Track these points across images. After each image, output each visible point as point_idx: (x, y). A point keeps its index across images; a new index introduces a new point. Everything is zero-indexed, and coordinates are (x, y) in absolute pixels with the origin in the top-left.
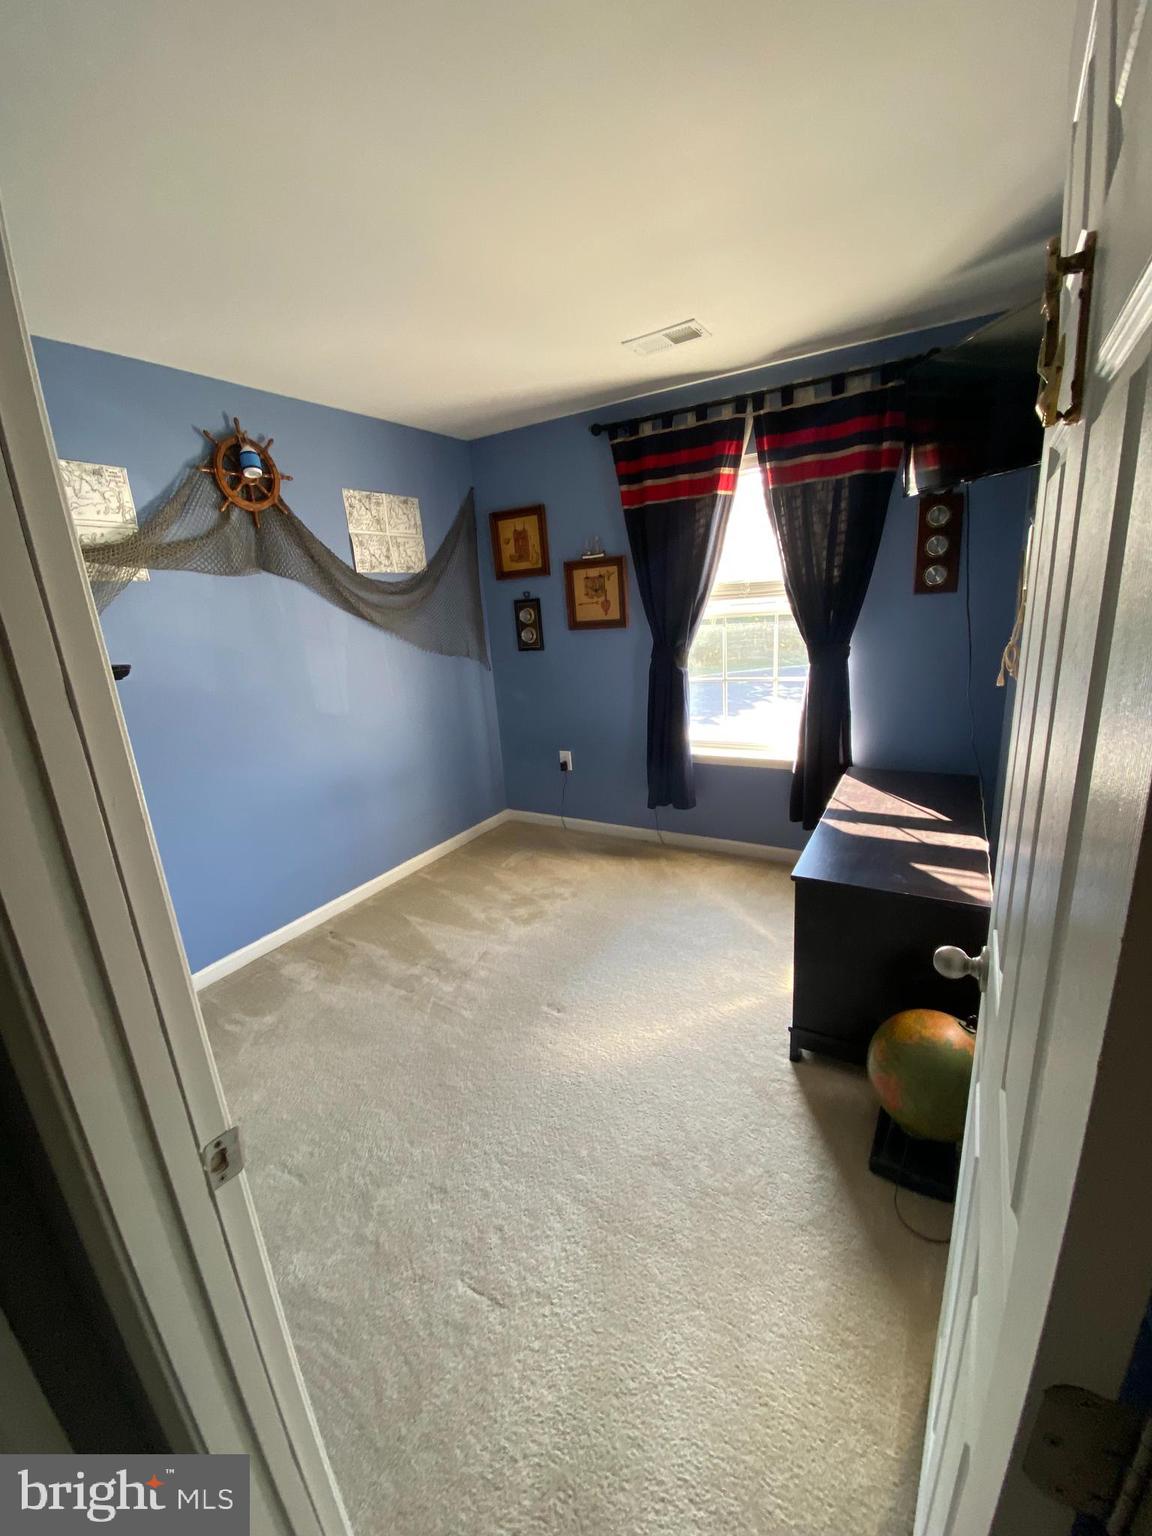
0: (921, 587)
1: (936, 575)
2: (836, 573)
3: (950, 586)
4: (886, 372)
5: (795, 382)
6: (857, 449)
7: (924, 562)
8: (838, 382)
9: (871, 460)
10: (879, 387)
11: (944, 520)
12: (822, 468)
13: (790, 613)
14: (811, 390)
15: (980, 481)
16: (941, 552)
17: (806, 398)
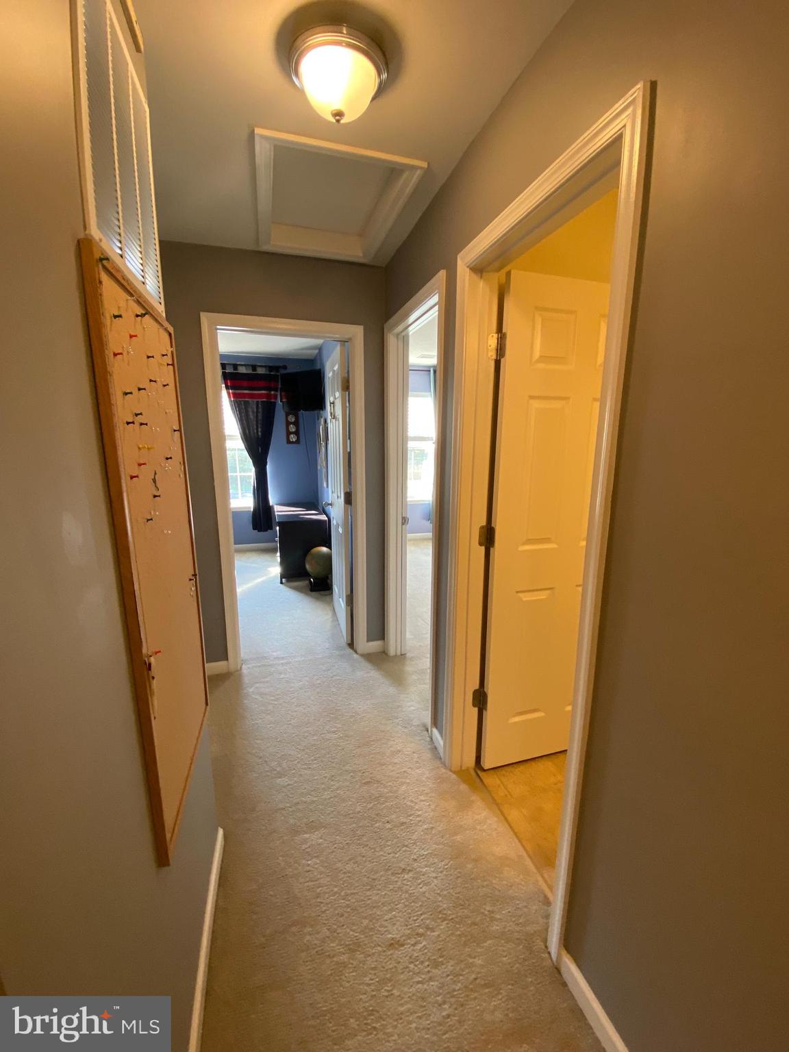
0: (289, 442)
1: (293, 438)
2: (260, 434)
3: (298, 442)
4: (271, 368)
5: (238, 363)
6: (263, 392)
7: (289, 433)
8: (254, 367)
9: (268, 396)
10: (268, 373)
11: (293, 420)
12: (252, 396)
13: (244, 448)
14: (244, 367)
15: (307, 412)
16: (294, 440)
17: (242, 370)
